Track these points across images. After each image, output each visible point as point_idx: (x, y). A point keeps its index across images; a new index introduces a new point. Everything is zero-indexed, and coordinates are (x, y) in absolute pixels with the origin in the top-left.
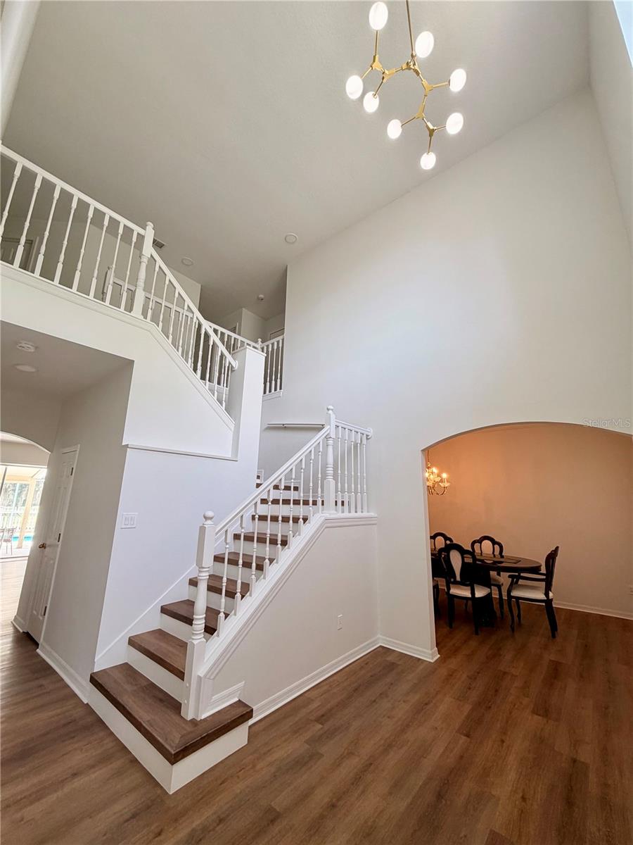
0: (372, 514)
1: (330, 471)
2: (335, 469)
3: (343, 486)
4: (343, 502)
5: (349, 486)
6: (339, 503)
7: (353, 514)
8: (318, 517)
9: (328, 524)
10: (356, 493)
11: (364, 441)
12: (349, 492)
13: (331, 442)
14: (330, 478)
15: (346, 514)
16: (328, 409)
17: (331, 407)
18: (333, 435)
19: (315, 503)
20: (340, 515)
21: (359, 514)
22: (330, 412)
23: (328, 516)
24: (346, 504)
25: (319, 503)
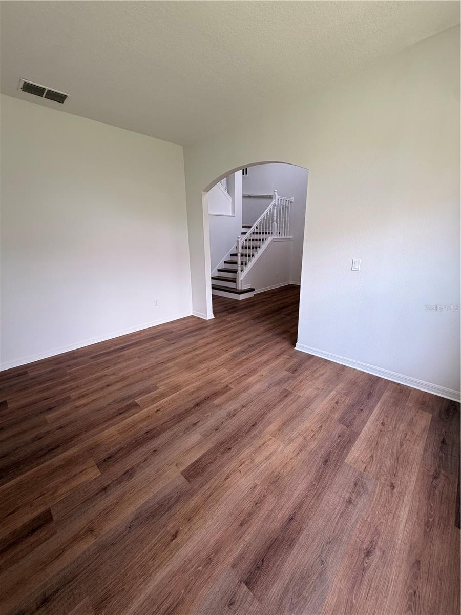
0: (291, 237)
1: (275, 219)
2: (277, 218)
3: (280, 226)
4: (279, 233)
5: (282, 226)
6: (278, 233)
7: (283, 237)
8: (270, 239)
9: (274, 240)
10: (285, 228)
11: (290, 204)
12: (282, 228)
13: (275, 207)
14: (275, 223)
15: (281, 237)
16: (275, 192)
17: (276, 191)
18: (276, 204)
19: (269, 233)
20: (278, 237)
21: (286, 237)
22: (276, 193)
23: (274, 237)
24: (281, 233)
25: (271, 233)
